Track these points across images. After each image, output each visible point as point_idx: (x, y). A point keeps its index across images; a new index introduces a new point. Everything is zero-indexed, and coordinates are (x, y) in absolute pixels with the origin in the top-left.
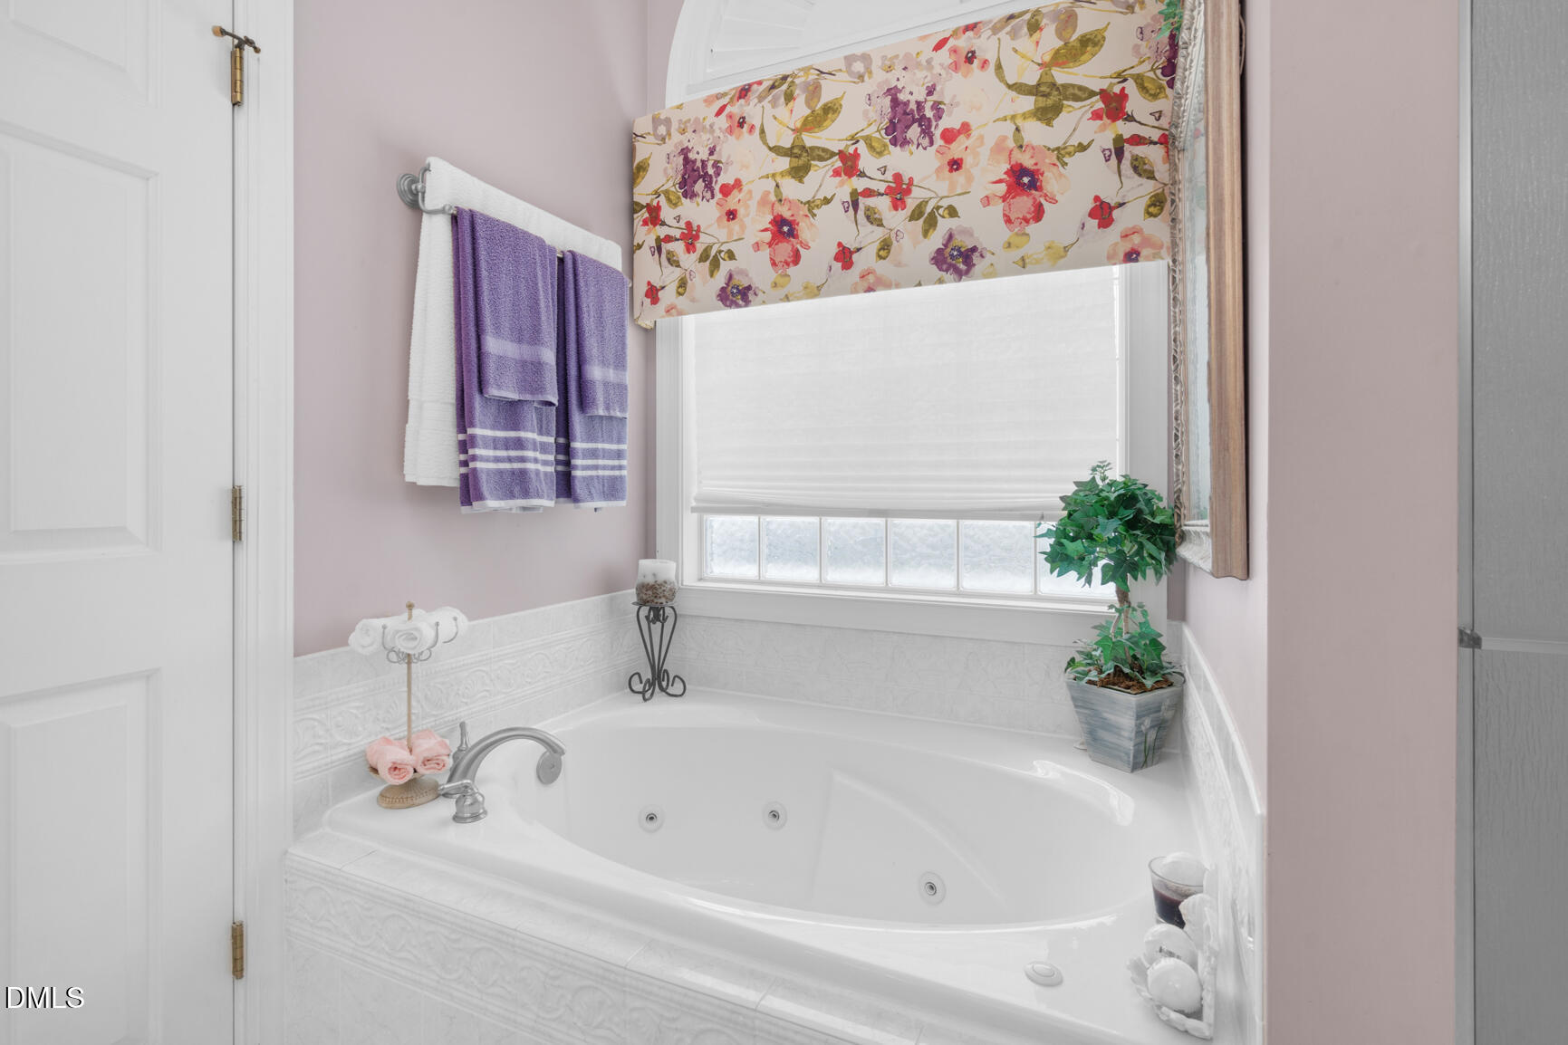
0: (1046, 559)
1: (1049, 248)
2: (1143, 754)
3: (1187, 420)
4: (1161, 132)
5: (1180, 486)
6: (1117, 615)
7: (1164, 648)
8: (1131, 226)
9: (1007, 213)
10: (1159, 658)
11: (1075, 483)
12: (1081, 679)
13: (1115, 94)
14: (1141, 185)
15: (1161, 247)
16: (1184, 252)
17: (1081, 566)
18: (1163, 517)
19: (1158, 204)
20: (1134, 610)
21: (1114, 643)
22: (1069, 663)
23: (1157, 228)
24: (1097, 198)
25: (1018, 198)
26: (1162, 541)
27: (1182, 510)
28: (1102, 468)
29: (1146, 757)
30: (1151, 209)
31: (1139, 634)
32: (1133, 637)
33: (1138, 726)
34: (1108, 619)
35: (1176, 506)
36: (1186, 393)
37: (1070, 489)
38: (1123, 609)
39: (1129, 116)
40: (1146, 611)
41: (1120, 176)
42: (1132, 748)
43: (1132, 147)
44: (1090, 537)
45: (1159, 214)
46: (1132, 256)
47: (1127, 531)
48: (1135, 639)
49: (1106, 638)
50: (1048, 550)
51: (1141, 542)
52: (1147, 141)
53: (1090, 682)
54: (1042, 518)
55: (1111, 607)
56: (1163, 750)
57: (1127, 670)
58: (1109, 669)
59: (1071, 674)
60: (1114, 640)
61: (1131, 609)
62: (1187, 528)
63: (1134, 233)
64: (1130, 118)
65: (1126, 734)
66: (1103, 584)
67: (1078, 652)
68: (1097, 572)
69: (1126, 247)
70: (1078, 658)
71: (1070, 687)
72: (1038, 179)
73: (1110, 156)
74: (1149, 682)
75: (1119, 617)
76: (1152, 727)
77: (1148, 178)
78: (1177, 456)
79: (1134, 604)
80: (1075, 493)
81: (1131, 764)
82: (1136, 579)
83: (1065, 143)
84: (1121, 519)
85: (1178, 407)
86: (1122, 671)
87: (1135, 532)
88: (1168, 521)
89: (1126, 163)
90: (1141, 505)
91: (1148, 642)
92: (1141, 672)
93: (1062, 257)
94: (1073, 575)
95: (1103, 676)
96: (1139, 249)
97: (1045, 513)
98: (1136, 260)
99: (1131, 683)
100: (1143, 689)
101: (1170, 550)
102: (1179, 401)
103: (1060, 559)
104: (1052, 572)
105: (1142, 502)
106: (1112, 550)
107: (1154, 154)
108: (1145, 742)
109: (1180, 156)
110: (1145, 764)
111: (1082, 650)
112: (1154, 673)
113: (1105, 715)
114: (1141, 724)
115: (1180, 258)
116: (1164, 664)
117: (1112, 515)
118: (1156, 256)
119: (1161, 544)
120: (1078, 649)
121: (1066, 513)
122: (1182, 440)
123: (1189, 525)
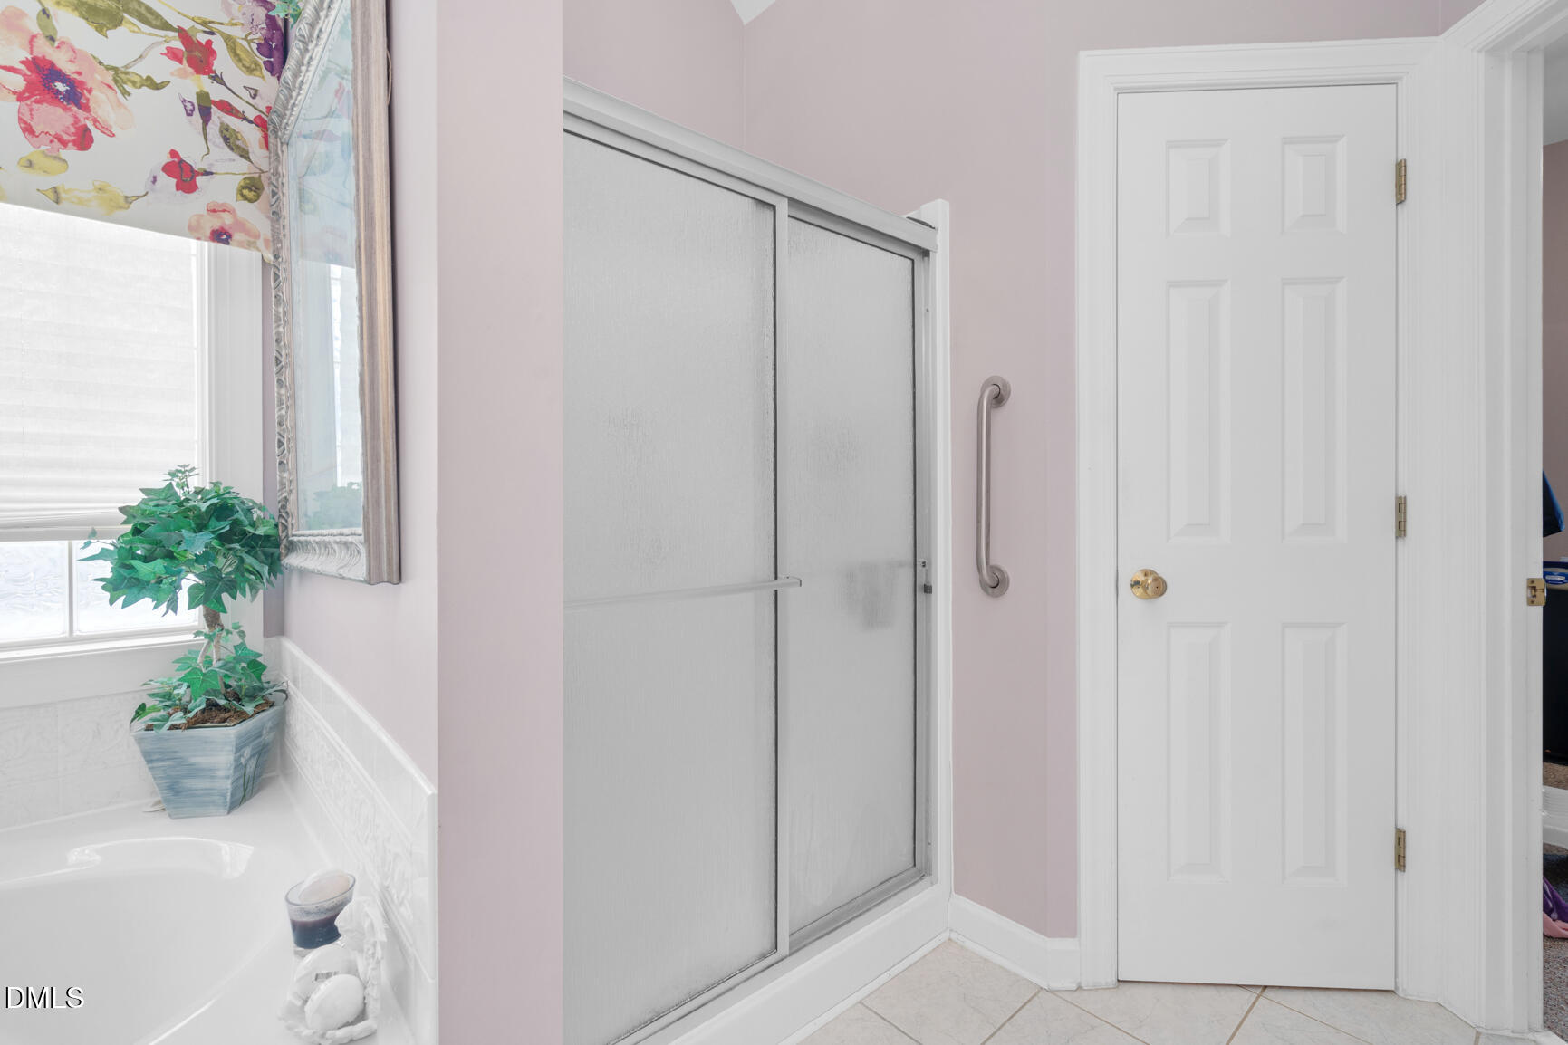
0: (103, 587)
1: (100, 189)
2: (242, 789)
3: (295, 427)
4: (258, 113)
5: (285, 494)
6: (206, 641)
7: (265, 668)
8: (221, 202)
9: (27, 118)
10: (260, 680)
11: (142, 490)
12: (160, 727)
13: (200, 43)
14: (234, 160)
15: (258, 237)
16: (290, 249)
17: (159, 590)
18: (265, 529)
19: (253, 188)
20: (229, 632)
21: (204, 674)
22: (137, 712)
23: (253, 215)
24: (174, 153)
25: (45, 105)
26: (265, 554)
27: (289, 519)
28: (184, 472)
29: (245, 791)
30: (246, 192)
31: (234, 658)
32: (226, 663)
33: (237, 760)
34: (191, 649)
35: (281, 516)
36: (293, 397)
37: (135, 498)
38: (214, 634)
39: (216, 75)
40: (243, 632)
41: (206, 139)
42: (229, 786)
43: (221, 114)
44: (170, 556)
45: (256, 201)
46: (221, 236)
47: (222, 545)
48: (232, 664)
49: (195, 670)
50: (109, 575)
51: (241, 557)
52: (239, 115)
53: (174, 727)
54: (94, 534)
55: (198, 634)
56: (264, 776)
57: (222, 702)
58: (198, 705)
59: (140, 724)
60: (204, 671)
61: (224, 633)
62: (295, 539)
63: (224, 211)
64: (218, 79)
65: (221, 773)
66: (190, 608)
67: (149, 695)
68: (183, 597)
69: (215, 223)
70: (150, 703)
71: (140, 741)
72: (82, 95)
73: (192, 110)
74: (249, 708)
75: (209, 643)
76: (252, 756)
77: (241, 156)
78: (281, 463)
79: (228, 626)
80: (144, 502)
81: (228, 804)
82: (234, 598)
83: (126, 67)
84: (213, 532)
85: (283, 412)
86: (217, 705)
87: (232, 546)
88: (271, 532)
89: (213, 129)
90: (240, 515)
91: (246, 665)
92: (239, 700)
93: (121, 208)
94: (147, 602)
95: (191, 715)
96: (230, 231)
97: (97, 528)
98: (226, 242)
99: (227, 715)
100: (243, 717)
101: (274, 564)
102: (284, 406)
103: (125, 584)
104: (112, 602)
105: (240, 512)
106: (201, 568)
107: (251, 135)
108: (245, 775)
109: (284, 149)
110: (244, 799)
111: (156, 691)
112: (252, 697)
113: (193, 760)
114: (241, 756)
115: (284, 255)
116: (265, 685)
117: (200, 527)
118: (250, 245)
119: (262, 557)
120: (150, 692)
121: (129, 527)
122: (288, 446)
123: (296, 536)
